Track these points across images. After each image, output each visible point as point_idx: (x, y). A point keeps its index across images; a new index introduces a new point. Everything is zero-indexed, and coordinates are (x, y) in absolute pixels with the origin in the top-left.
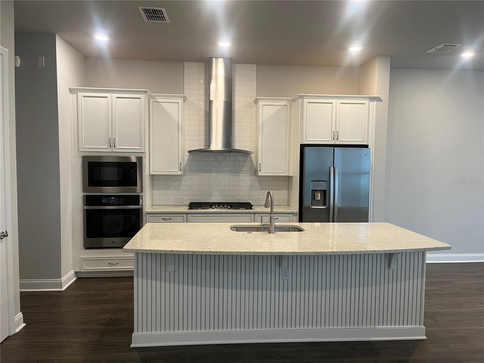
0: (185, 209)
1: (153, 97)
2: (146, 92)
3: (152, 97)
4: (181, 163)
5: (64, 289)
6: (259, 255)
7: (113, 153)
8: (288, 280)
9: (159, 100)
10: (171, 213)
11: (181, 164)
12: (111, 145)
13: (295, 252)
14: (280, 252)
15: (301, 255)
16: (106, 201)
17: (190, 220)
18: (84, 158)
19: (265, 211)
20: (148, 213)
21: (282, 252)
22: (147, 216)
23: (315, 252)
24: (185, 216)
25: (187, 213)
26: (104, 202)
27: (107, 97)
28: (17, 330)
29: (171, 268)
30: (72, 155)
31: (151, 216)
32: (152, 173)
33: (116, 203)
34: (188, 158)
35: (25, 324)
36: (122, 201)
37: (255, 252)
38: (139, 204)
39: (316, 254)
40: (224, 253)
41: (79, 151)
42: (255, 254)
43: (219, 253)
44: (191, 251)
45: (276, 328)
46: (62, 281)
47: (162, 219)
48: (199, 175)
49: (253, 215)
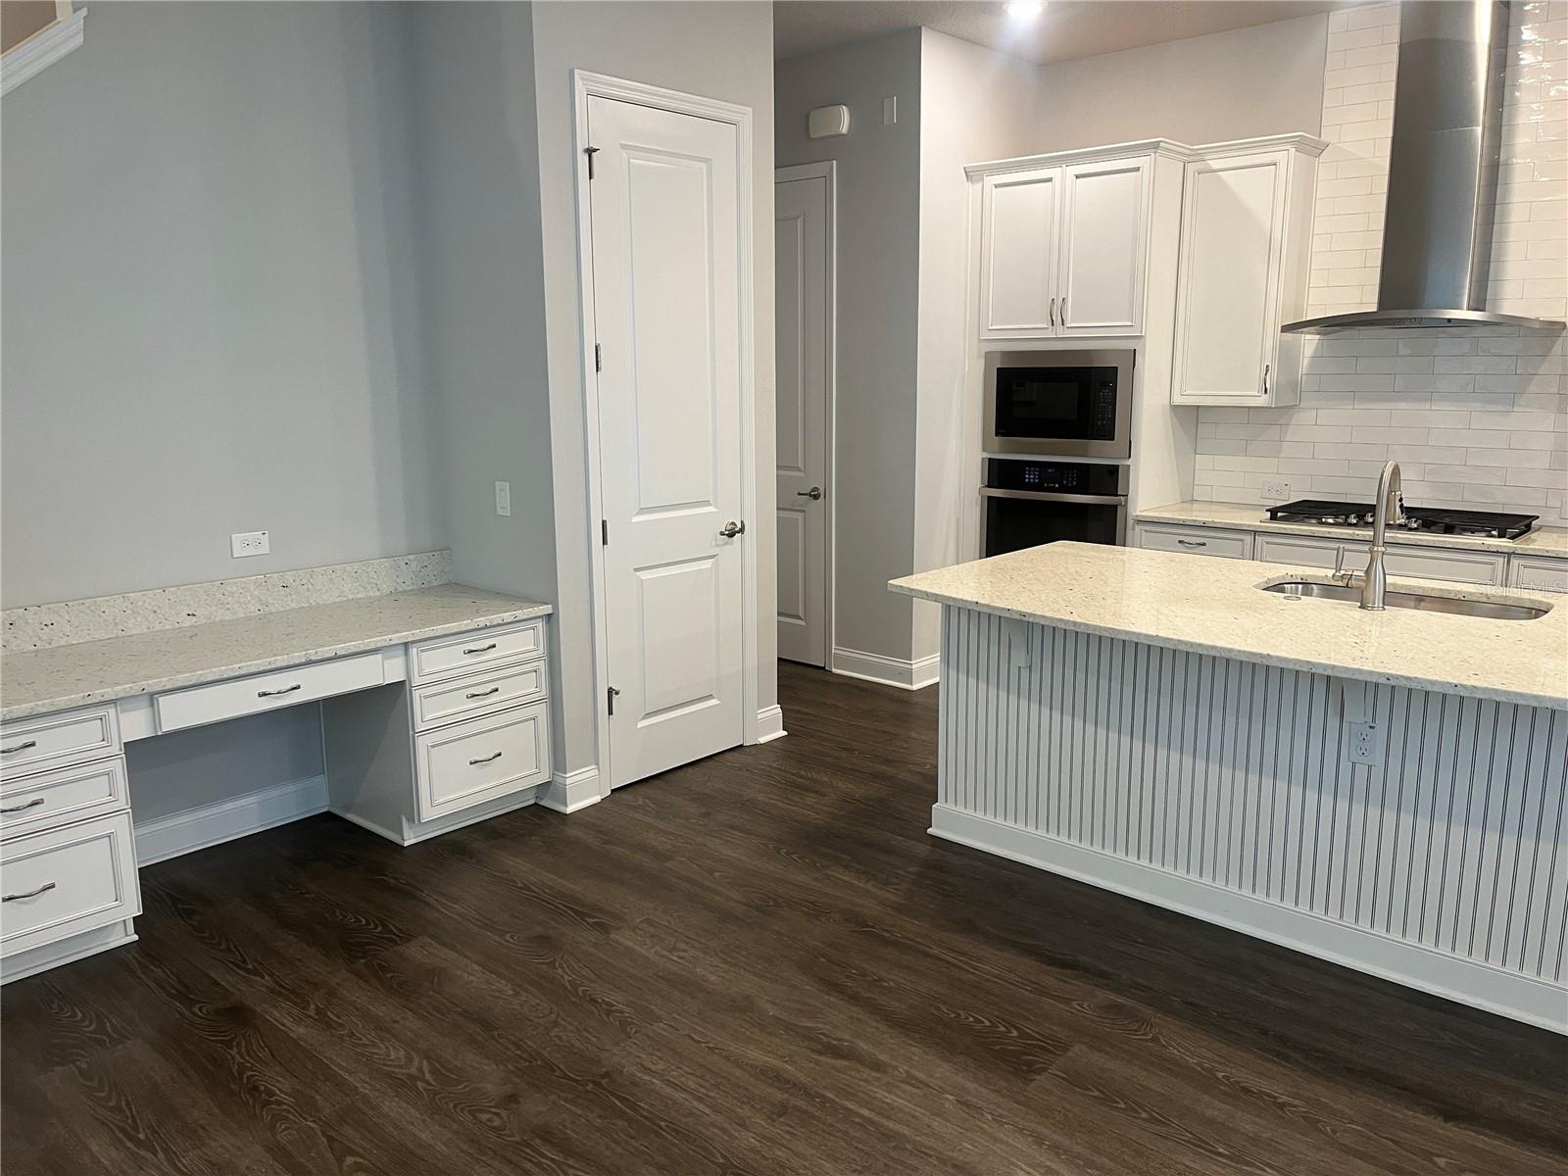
0: (1258, 519)
1: (1199, 157)
2: (1156, 146)
3: (1191, 158)
4: (1267, 366)
5: (915, 687)
6: (1191, 650)
7: (1059, 342)
8: (1370, 767)
9: (1215, 164)
10: (1204, 527)
11: (1267, 371)
12: (1054, 319)
13: (1308, 662)
14: (1255, 654)
15: (1326, 673)
16: (1034, 479)
17: (1264, 554)
18: (988, 356)
19: (1553, 551)
20: (1140, 522)
21: (1261, 655)
22: (1137, 527)
23: (1380, 674)
24: (1248, 539)
25: (1255, 532)
26: (1029, 478)
27: (1050, 180)
28: (763, 740)
29: (1019, 658)
30: (964, 351)
31: (1147, 528)
32: (1178, 400)
33: (1057, 486)
34: (1316, 350)
35: (785, 733)
36: (1073, 478)
37: (1179, 640)
38: (1117, 491)
39: (1384, 681)
40: (1095, 630)
41: (980, 341)
42: (1180, 648)
43: (1083, 628)
44: (1017, 612)
45: (1319, 911)
46: (914, 667)
47: (1180, 542)
48: (1351, 407)
49: (1500, 561)
